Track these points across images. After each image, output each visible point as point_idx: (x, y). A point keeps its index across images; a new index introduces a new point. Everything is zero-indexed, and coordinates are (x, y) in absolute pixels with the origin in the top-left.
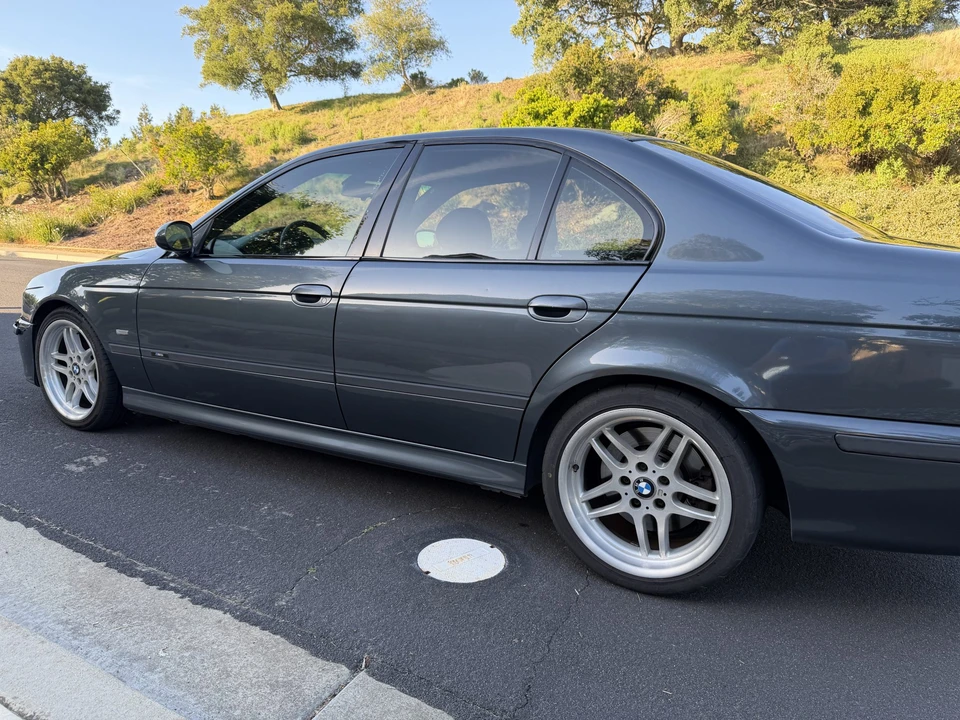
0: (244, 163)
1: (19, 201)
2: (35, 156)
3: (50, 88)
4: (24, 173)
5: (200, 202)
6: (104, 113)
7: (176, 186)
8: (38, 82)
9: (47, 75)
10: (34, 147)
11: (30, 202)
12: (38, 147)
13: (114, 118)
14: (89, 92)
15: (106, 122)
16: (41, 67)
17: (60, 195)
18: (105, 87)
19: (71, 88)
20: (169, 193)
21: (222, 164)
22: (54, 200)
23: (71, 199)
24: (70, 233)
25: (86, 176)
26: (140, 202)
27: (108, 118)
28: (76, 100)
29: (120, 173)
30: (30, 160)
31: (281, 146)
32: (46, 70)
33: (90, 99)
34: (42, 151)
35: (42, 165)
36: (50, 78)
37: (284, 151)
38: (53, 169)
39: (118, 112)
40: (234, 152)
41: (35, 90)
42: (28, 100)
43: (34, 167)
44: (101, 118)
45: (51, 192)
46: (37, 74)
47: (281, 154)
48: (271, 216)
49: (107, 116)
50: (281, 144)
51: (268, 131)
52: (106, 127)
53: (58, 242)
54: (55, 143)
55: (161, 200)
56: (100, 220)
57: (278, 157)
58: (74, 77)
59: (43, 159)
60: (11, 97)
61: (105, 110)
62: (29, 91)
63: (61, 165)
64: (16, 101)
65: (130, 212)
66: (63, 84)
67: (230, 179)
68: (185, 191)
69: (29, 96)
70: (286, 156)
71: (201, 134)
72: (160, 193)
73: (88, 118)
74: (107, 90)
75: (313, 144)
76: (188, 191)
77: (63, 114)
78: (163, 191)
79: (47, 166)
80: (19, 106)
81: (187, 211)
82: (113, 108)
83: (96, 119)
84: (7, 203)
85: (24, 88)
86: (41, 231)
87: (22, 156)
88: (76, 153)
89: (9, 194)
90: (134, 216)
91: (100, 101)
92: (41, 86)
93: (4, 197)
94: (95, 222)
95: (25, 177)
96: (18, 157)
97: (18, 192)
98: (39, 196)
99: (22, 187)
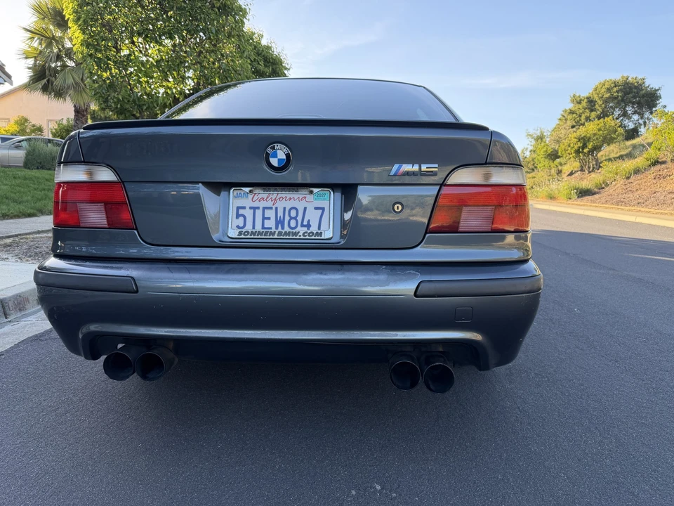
1: (571, 174)
2: (580, 144)
3: (616, 98)
4: (571, 156)
6: (654, 109)
7: (668, 157)
8: (608, 95)
9: (615, 89)
10: (580, 139)
11: (576, 174)
12: (582, 138)
14: (643, 96)
16: (612, 85)
17: (594, 168)
18: (658, 90)
19: (631, 95)
20: (664, 163)
22: (590, 172)
23: (599, 171)
24: (583, 193)
25: (618, 155)
26: (637, 171)
28: (633, 103)
29: (637, 151)
30: (576, 147)
32: (615, 86)
33: (642, 101)
34: (584, 141)
35: (583, 150)
36: (617, 92)
38: (589, 152)
39: (665, 107)
41: (606, 102)
42: (599, 108)
43: (577, 152)
44: (651, 113)
45: (589, 168)
46: (609, 90)
49: (656, 111)
53: (574, 199)
54: (595, 135)
55: (658, 167)
56: (607, 185)
58: (636, 87)
59: (584, 146)
60: (589, 108)
61: (655, 106)
62: (600, 103)
63: (597, 148)
64: (592, 111)
65: (628, 178)
66: (626, 94)
69: (600, 106)
72: (656, 162)
73: (642, 116)
74: (658, 92)
77: (625, 114)
78: (658, 162)
79: (586, 150)
80: (593, 113)
81: (670, 176)
82: (661, 104)
83: (647, 115)
84: (564, 176)
85: (599, 101)
86: (565, 192)
87: (572, 145)
88: (609, 140)
89: (566, 169)
90: (630, 181)
91: (652, 101)
92: (609, 98)
93: (563, 172)
94: (603, 186)
95: (572, 159)
96: (569, 146)
97: (572, 169)
98: (582, 170)
99: (576, 165)
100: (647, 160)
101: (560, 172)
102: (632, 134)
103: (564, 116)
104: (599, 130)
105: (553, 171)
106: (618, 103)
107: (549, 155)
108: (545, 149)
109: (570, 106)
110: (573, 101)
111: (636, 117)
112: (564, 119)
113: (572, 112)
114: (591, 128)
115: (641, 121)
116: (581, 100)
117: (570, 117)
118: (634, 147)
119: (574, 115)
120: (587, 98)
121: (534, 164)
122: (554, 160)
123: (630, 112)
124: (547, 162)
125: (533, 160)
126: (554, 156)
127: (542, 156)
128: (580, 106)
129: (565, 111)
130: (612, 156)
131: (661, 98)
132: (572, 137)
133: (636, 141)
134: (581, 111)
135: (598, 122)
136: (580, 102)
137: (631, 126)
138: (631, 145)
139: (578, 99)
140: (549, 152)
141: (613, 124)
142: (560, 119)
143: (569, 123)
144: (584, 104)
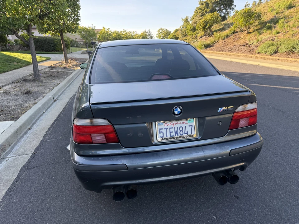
0: (262, 20)
1: (201, 37)
2: (204, 25)
3: (217, 2)
4: (201, 30)
5: (245, 35)
6: (231, 7)
7: (239, 30)
10: (204, 22)
11: (203, 38)
13: (234, 8)
14: (227, 1)
15: (232, 10)
17: (210, 35)
19: (222, 1)
20: (237, 32)
21: (251, 22)
22: (208, 36)
23: (212, 36)
24: (207, 46)
25: (219, 29)
26: (227, 36)
27: (233, 8)
28: (224, 5)
29: (226, 27)
31: (279, 11)
33: (227, 3)
34: (206, 23)
35: (206, 27)
37: (280, 13)
38: (208, 28)
39: (235, 6)
40: (259, 16)
41: (213, 4)
43: (204, 28)
44: (230, 9)
45: (208, 34)
47: (279, 14)
48: (263, 38)
49: (232, 8)
50: (280, 10)
51: (278, 6)
52: (231, 11)
53: (203, 49)
54: (210, 20)
55: (235, 34)
56: (216, 42)
57: (277, 16)
59: (206, 25)
60: (206, 7)
61: (232, 6)
63: (211, 26)
64: (208, 8)
65: (224, 39)
67: (256, 26)
68: (241, 31)
69: (211, 6)
70: (281, 15)
71: (247, 12)
72: (234, 32)
73: (227, 10)
75: (293, 8)
76: (242, 31)
77: (220, 10)
78: (235, 32)
79: (207, 27)
80: (208, 9)
81: (239, 38)
82: (234, 5)
83: (229, 9)
84: (198, 38)
85: (210, 4)
86: (200, 46)
87: (201, 25)
88: (215, 22)
89: (199, 35)
90: (225, 40)
91: (231, 3)
92: (214, 2)
93: (198, 36)
94: (214, 43)
95: (202, 31)
96: (200, 25)
97: (201, 35)
98: (205, 36)
99: (202, 33)
100: (231, 31)
101: (196, 37)
102: (224, 18)
103: (196, 11)
104: (212, 18)
105: (194, 36)
106: (218, 5)
107: (192, 29)
108: (190, 27)
109: (198, 6)
110: (200, 4)
111: (224, 11)
112: (196, 12)
113: (200, 9)
114: (208, 17)
115: (227, 13)
116: (203, 3)
117: (199, 11)
118: (225, 25)
119: (201, 10)
120: (206, 2)
121: (185, 33)
122: (194, 31)
123: (222, 9)
124: (191, 33)
125: (185, 31)
126: (194, 29)
127: (189, 30)
128: (203, 6)
129: (197, 8)
130: (217, 29)
131: (234, 2)
132: (201, 21)
133: (225, 22)
134: (203, 8)
135: (211, 14)
136: (203, 4)
137: (223, 15)
138: (224, 24)
139: (202, 3)
140: (192, 28)
141: (217, 15)
142: (195, 12)
143: (199, 14)
144: (204, 5)
